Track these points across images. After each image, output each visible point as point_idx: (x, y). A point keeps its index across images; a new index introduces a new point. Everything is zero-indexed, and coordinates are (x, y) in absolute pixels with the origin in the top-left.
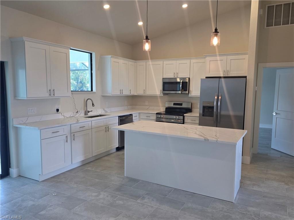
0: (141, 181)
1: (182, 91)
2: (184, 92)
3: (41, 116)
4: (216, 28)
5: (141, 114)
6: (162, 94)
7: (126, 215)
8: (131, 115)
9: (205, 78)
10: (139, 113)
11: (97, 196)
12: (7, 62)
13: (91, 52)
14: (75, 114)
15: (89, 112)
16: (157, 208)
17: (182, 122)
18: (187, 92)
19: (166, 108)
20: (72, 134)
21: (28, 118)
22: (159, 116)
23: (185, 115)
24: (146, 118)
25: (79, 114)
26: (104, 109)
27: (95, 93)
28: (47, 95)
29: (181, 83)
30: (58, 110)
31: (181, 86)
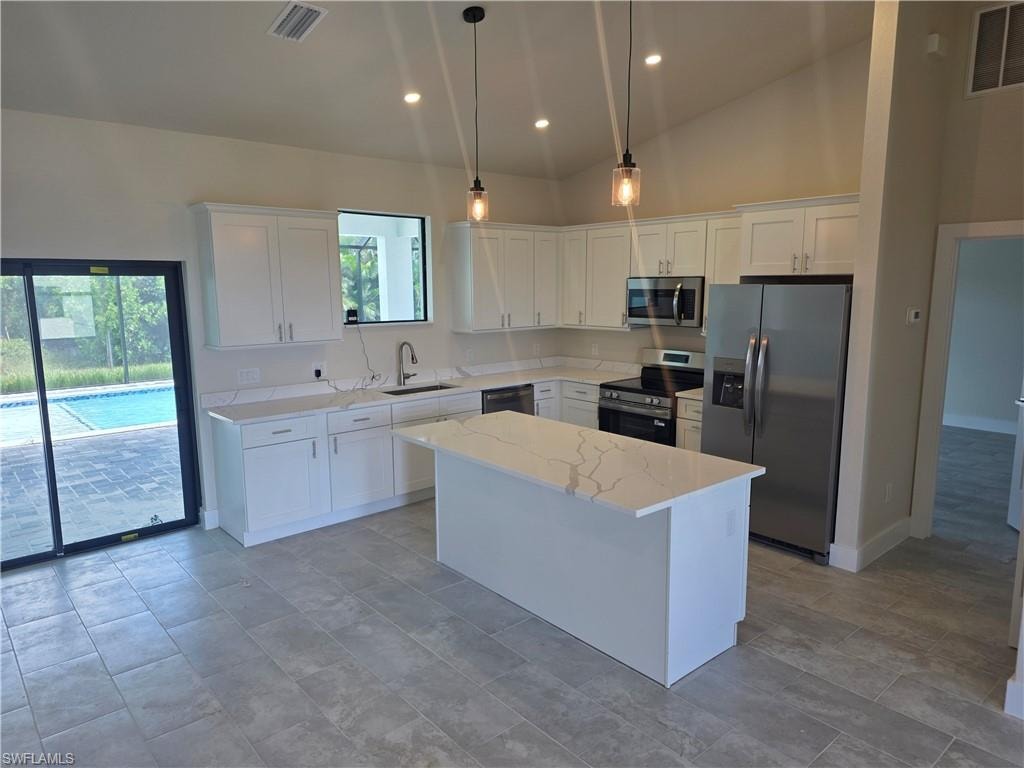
0: (466, 580)
1: (680, 318)
2: (685, 323)
3: (272, 388)
4: (627, 151)
5: (564, 383)
6: (626, 325)
7: (352, 666)
8: (530, 386)
9: (737, 282)
10: (561, 381)
11: (331, 603)
12: (184, 262)
13: (422, 216)
14: (368, 381)
15: (407, 377)
16: (441, 661)
17: (666, 414)
18: (695, 322)
19: (645, 369)
20: (332, 439)
21: (236, 395)
22: (608, 394)
23: (677, 394)
24: (576, 395)
25: (381, 382)
26: (459, 369)
27: (431, 325)
28: (274, 339)
29: (677, 293)
30: (318, 373)
31: (675, 302)
